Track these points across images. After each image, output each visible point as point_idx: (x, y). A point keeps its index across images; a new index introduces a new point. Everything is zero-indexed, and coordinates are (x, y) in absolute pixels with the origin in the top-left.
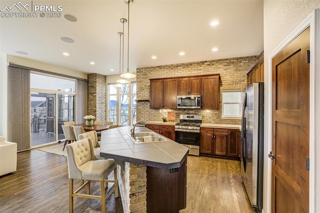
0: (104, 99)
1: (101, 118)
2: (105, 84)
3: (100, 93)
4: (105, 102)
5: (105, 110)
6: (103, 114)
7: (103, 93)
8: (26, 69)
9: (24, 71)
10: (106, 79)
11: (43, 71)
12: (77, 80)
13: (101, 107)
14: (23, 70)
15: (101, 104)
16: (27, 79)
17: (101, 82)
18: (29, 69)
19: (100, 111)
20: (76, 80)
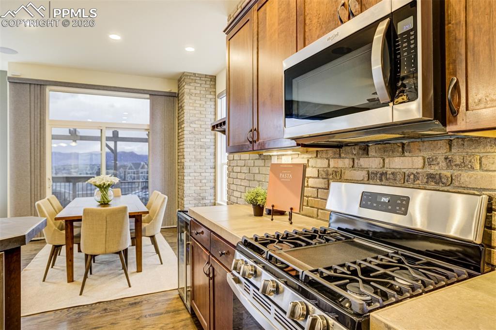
0: (207, 137)
1: (200, 184)
2: (211, 96)
3: (196, 122)
4: (213, 144)
5: (212, 164)
6: (208, 174)
7: (206, 120)
8: (38, 84)
9: (34, 87)
10: (215, 85)
11: (69, 83)
12: (150, 95)
13: (199, 157)
14: (33, 85)
15: (198, 150)
16: (39, 104)
17: (199, 92)
18: (42, 83)
19: (196, 168)
20: (148, 96)
